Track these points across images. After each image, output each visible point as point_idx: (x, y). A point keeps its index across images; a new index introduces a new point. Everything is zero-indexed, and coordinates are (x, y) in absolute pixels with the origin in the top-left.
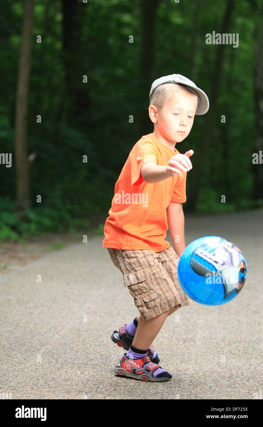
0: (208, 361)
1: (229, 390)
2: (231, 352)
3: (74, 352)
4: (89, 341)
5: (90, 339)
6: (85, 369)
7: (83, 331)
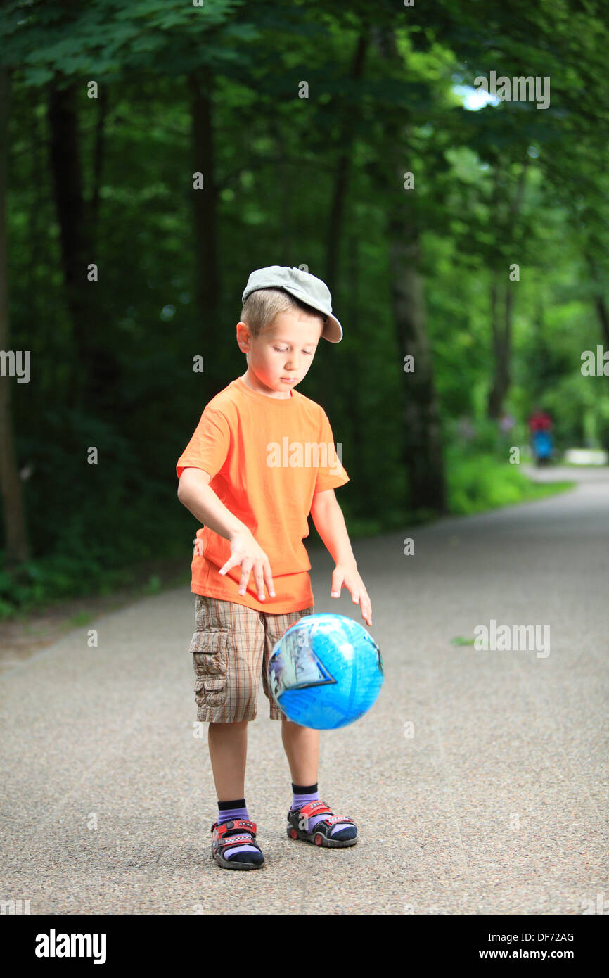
0: (345, 793)
1: (381, 840)
2: (382, 775)
3: (116, 798)
4: (142, 778)
5: (143, 774)
6: (136, 825)
7: (131, 761)
